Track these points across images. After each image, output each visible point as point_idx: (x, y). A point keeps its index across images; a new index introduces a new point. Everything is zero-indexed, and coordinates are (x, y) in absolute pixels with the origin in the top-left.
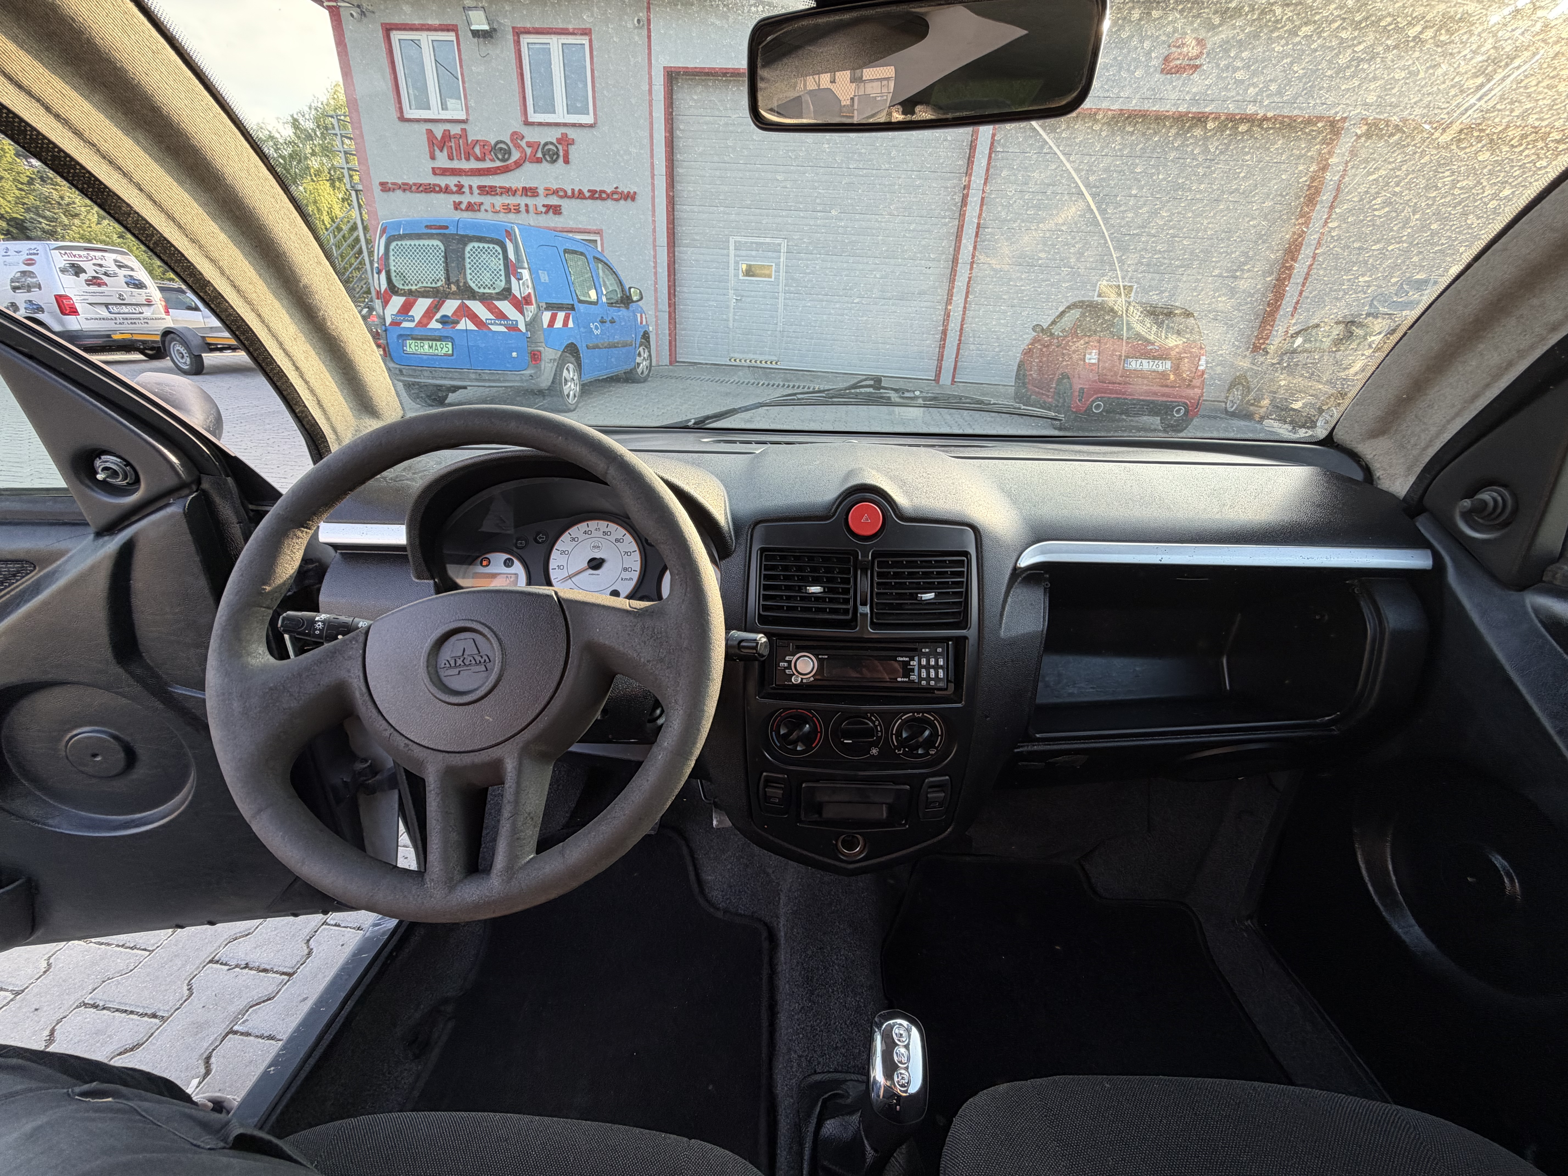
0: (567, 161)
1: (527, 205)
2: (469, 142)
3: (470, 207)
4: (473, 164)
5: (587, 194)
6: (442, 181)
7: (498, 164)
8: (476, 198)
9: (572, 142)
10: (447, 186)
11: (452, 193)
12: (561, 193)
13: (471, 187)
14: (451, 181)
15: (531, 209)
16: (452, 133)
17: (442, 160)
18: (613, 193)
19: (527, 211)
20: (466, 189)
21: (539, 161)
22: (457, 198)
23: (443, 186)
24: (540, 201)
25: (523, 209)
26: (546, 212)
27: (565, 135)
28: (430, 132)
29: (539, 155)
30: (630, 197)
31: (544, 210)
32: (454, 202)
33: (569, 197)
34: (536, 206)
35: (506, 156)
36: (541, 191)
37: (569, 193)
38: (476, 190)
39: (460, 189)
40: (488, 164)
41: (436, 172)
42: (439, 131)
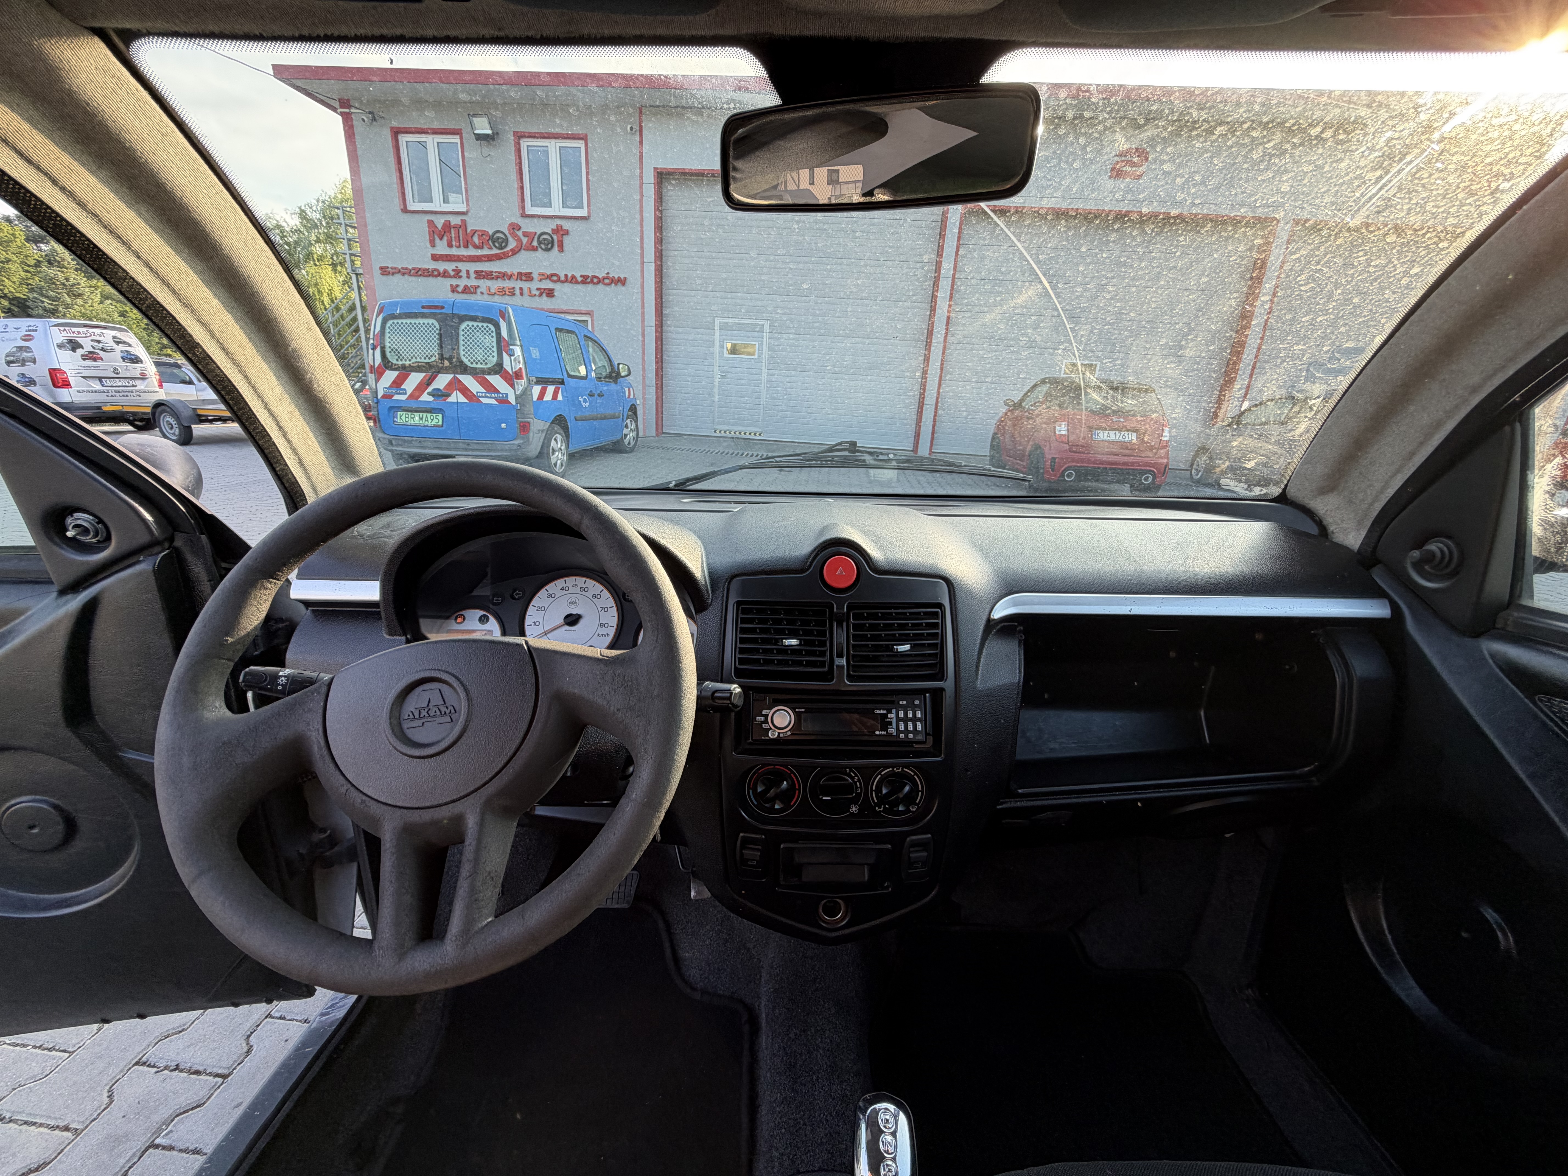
0: (561, 250)
1: (521, 289)
2: (469, 230)
3: (466, 290)
4: (472, 252)
5: (580, 279)
6: (442, 266)
7: (495, 251)
8: (472, 282)
9: (567, 233)
10: (445, 271)
11: (451, 277)
12: (555, 278)
13: (468, 272)
14: (450, 267)
15: (526, 291)
16: (452, 224)
17: (442, 248)
18: (604, 278)
19: (522, 294)
20: (463, 274)
21: (534, 249)
22: (455, 282)
23: (441, 270)
25: (517, 292)
26: (541, 295)
27: (560, 227)
28: (431, 223)
29: (535, 243)
30: (622, 282)
31: (537, 293)
32: (451, 285)
33: (562, 282)
34: (530, 290)
35: (503, 244)
36: (535, 276)
37: (563, 278)
38: (473, 275)
39: (457, 273)
40: (485, 252)
41: (435, 258)
42: (440, 222)
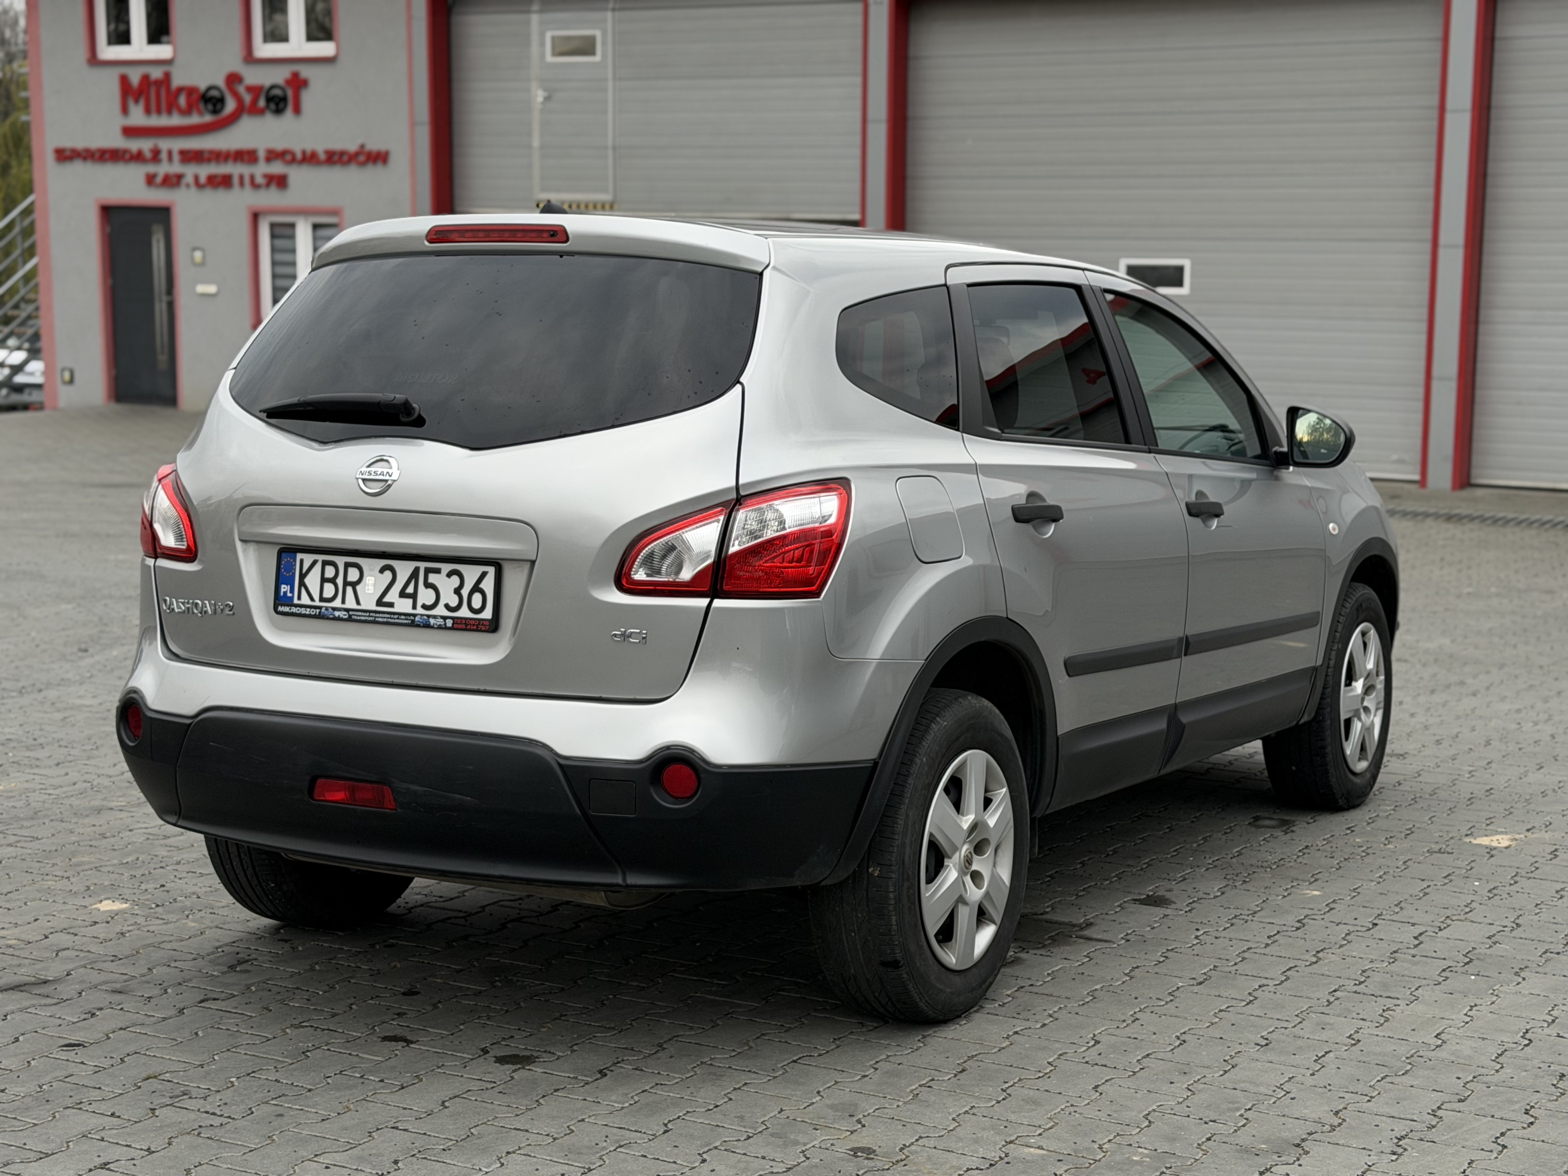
0: (297, 110)
1: (241, 178)
2: (173, 89)
3: (167, 181)
4: (176, 120)
5: (323, 157)
6: (135, 145)
7: (208, 118)
8: (176, 168)
9: (305, 84)
10: (140, 153)
11: (146, 161)
12: (289, 157)
13: (170, 153)
14: (145, 145)
15: (247, 180)
16: (152, 78)
18: (357, 154)
19: (242, 184)
20: (164, 156)
21: (261, 112)
22: (151, 168)
23: (136, 152)
24: (261, 169)
25: (236, 180)
26: (268, 185)
27: (295, 75)
28: (124, 81)
29: (262, 103)
30: (379, 158)
31: (264, 182)
32: (147, 175)
33: (298, 162)
34: (252, 178)
35: (219, 106)
36: (262, 154)
37: (299, 156)
38: (176, 157)
39: (156, 155)
40: (195, 119)
41: (130, 132)
42: (135, 77)
